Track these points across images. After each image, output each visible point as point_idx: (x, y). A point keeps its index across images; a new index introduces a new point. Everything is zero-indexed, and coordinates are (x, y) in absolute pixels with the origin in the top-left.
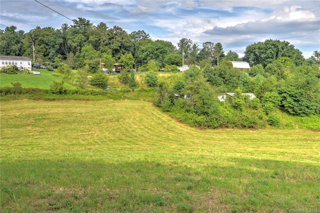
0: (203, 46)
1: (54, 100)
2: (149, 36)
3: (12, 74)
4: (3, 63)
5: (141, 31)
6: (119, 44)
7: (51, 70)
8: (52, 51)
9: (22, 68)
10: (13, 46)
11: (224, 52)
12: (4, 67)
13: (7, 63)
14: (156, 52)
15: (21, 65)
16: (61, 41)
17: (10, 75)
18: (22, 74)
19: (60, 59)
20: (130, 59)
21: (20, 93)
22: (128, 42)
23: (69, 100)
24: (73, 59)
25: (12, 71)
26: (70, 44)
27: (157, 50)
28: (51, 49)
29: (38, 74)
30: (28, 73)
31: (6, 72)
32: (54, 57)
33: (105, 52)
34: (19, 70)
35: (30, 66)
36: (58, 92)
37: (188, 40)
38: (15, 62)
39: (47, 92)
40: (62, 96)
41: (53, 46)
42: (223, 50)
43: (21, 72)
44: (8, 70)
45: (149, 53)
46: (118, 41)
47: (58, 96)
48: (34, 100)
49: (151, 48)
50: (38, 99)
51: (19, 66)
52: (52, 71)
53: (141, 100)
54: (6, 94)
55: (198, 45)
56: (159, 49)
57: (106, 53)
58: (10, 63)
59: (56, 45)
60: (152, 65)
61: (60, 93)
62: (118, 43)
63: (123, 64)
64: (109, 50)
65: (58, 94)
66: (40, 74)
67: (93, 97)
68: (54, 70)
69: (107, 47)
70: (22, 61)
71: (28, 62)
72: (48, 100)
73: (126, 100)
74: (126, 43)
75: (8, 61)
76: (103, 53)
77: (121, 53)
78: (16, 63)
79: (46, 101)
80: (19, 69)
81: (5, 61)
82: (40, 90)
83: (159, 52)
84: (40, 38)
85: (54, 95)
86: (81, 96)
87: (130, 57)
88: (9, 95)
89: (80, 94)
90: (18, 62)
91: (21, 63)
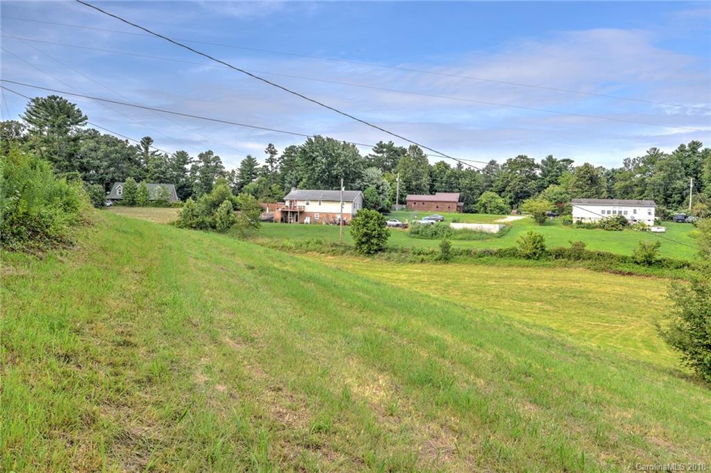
3: (612, 230)
4: (603, 212)
9: (635, 221)
13: (609, 212)
15: (634, 215)
17: (609, 232)
18: (630, 231)
25: (612, 226)
31: (602, 228)
34: (629, 224)
35: (652, 217)
36: (644, 262)
38: (623, 208)
39: (624, 260)
40: (650, 270)
43: (631, 228)
44: (608, 223)
47: (642, 269)
51: (629, 216)
54: (556, 258)
58: (614, 212)
61: (650, 264)
65: (643, 265)
66: (664, 232)
70: (637, 208)
71: (650, 210)
75: (612, 209)
78: (626, 213)
80: (629, 222)
81: (606, 209)
82: (612, 256)
85: (636, 266)
88: (560, 260)
90: (630, 210)
91: (635, 212)
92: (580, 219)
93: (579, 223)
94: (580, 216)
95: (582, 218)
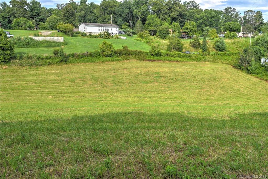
0: (245, 14)
1: (154, 61)
2: (199, 6)
3: (106, 38)
4: (99, 30)
5: (192, 1)
6: (178, 13)
7: (130, 36)
8: (120, 20)
9: (113, 34)
10: (89, 16)
11: (264, 19)
12: (100, 33)
13: (101, 30)
14: (210, 20)
15: (112, 31)
16: (128, 11)
17: (105, 39)
18: (113, 39)
19: (127, 26)
20: (193, 26)
21: (129, 54)
22: (185, 11)
23: (164, 61)
24: (141, 26)
25: (106, 37)
26: (136, 13)
27: (211, 18)
28: (118, 18)
29: (125, 39)
30: (118, 38)
31: (102, 37)
32: (122, 24)
33: (164, 21)
35: (118, 32)
36: (155, 54)
37: (233, 8)
38: (107, 28)
39: (147, 54)
40: (158, 58)
41: (121, 15)
42: (263, 17)
43: (112, 37)
44: (104, 35)
45: (204, 21)
46: (176, 10)
48: (141, 60)
49: (206, 16)
50: (143, 60)
51: (110, 32)
52: (132, 36)
53: (219, 63)
54: (120, 55)
55: (240, 13)
56: (213, 17)
57: (166, 21)
58: (104, 30)
59: (123, 14)
60: (214, 32)
61: (157, 55)
62: (176, 12)
63: (187, 31)
64: (169, 19)
65: (155, 56)
66: (126, 39)
67: (180, 59)
68: (133, 35)
69: (166, 16)
70: (112, 28)
71: (116, 29)
72: (150, 60)
73: (206, 62)
74: (183, 12)
75: (102, 28)
76: (163, 21)
77: (178, 21)
78: (108, 30)
79: (149, 61)
80: (110, 34)
81: (100, 28)
83: (213, 20)
84: (110, 9)
85: (152, 56)
86: (172, 58)
87: (193, 25)
88: (122, 56)
89: (170, 56)
90: (110, 29)
91: (111, 30)
92: (90, 33)
93: (90, 35)
94: (90, 32)
95: (91, 33)
